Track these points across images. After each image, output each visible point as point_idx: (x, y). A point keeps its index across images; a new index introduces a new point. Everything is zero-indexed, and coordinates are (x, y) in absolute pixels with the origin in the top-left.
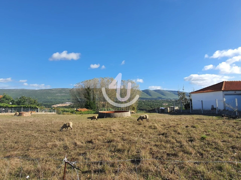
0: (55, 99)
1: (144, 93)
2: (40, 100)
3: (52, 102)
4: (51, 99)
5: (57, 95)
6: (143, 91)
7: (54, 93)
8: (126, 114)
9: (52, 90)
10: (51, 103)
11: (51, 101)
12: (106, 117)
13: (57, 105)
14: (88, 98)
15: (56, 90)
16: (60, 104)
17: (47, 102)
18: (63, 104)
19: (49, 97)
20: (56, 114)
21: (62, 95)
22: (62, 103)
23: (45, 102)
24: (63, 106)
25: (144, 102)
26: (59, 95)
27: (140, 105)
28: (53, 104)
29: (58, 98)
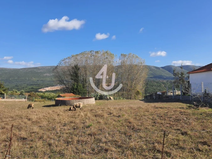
0: (42, 80)
2: (24, 82)
3: (39, 84)
4: (38, 81)
5: (45, 75)
7: (41, 72)
9: (39, 69)
10: (38, 86)
11: (38, 84)
12: (61, 105)
13: (45, 88)
15: (43, 68)
16: (49, 87)
17: (32, 85)
19: (35, 79)
20: (27, 101)
21: (51, 76)
22: (52, 86)
23: (29, 85)
24: (53, 89)
26: (48, 75)
28: (40, 87)
29: (47, 79)
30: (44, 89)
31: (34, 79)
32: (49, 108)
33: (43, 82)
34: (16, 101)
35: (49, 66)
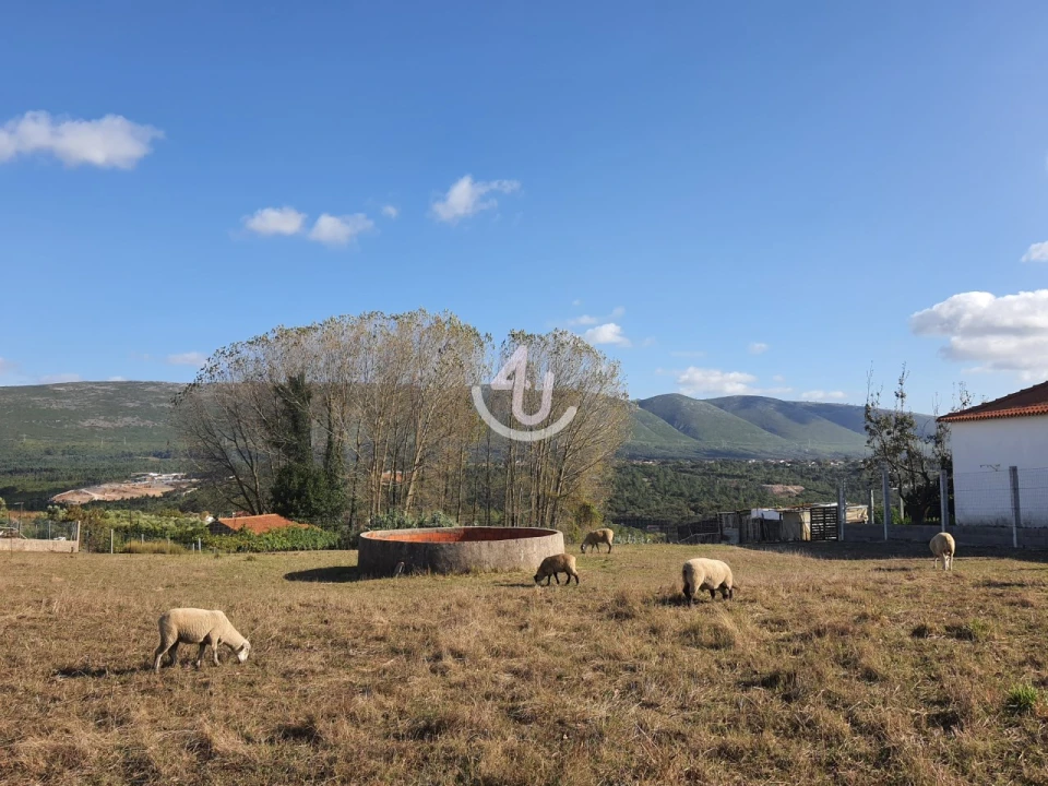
0: (70, 451)
1: (651, 414)
3: (52, 470)
4: (48, 453)
5: (86, 424)
6: (642, 403)
7: (65, 412)
8: (539, 547)
9: (56, 394)
10: (48, 480)
11: (49, 466)
12: (407, 571)
13: (83, 490)
14: (289, 449)
15: (77, 390)
16: (106, 486)
17: (20, 472)
18: (124, 486)
19: (32, 442)
20: (76, 550)
21: (117, 430)
22: (120, 479)
24: (128, 496)
25: (649, 475)
26: (101, 423)
27: (626, 494)
28: (60, 484)
29: (95, 444)
30: (78, 494)
31: (30, 444)
32: (306, 583)
33: (77, 460)
34: (28, 548)
35: (107, 383)
